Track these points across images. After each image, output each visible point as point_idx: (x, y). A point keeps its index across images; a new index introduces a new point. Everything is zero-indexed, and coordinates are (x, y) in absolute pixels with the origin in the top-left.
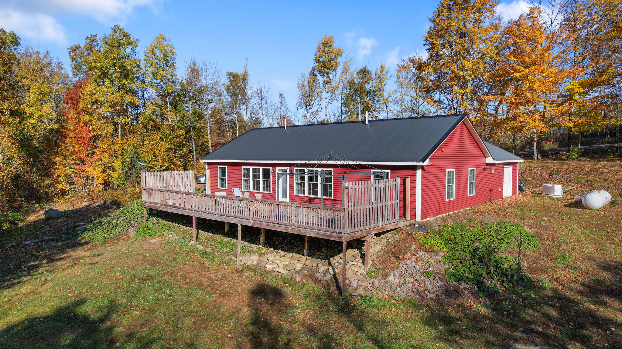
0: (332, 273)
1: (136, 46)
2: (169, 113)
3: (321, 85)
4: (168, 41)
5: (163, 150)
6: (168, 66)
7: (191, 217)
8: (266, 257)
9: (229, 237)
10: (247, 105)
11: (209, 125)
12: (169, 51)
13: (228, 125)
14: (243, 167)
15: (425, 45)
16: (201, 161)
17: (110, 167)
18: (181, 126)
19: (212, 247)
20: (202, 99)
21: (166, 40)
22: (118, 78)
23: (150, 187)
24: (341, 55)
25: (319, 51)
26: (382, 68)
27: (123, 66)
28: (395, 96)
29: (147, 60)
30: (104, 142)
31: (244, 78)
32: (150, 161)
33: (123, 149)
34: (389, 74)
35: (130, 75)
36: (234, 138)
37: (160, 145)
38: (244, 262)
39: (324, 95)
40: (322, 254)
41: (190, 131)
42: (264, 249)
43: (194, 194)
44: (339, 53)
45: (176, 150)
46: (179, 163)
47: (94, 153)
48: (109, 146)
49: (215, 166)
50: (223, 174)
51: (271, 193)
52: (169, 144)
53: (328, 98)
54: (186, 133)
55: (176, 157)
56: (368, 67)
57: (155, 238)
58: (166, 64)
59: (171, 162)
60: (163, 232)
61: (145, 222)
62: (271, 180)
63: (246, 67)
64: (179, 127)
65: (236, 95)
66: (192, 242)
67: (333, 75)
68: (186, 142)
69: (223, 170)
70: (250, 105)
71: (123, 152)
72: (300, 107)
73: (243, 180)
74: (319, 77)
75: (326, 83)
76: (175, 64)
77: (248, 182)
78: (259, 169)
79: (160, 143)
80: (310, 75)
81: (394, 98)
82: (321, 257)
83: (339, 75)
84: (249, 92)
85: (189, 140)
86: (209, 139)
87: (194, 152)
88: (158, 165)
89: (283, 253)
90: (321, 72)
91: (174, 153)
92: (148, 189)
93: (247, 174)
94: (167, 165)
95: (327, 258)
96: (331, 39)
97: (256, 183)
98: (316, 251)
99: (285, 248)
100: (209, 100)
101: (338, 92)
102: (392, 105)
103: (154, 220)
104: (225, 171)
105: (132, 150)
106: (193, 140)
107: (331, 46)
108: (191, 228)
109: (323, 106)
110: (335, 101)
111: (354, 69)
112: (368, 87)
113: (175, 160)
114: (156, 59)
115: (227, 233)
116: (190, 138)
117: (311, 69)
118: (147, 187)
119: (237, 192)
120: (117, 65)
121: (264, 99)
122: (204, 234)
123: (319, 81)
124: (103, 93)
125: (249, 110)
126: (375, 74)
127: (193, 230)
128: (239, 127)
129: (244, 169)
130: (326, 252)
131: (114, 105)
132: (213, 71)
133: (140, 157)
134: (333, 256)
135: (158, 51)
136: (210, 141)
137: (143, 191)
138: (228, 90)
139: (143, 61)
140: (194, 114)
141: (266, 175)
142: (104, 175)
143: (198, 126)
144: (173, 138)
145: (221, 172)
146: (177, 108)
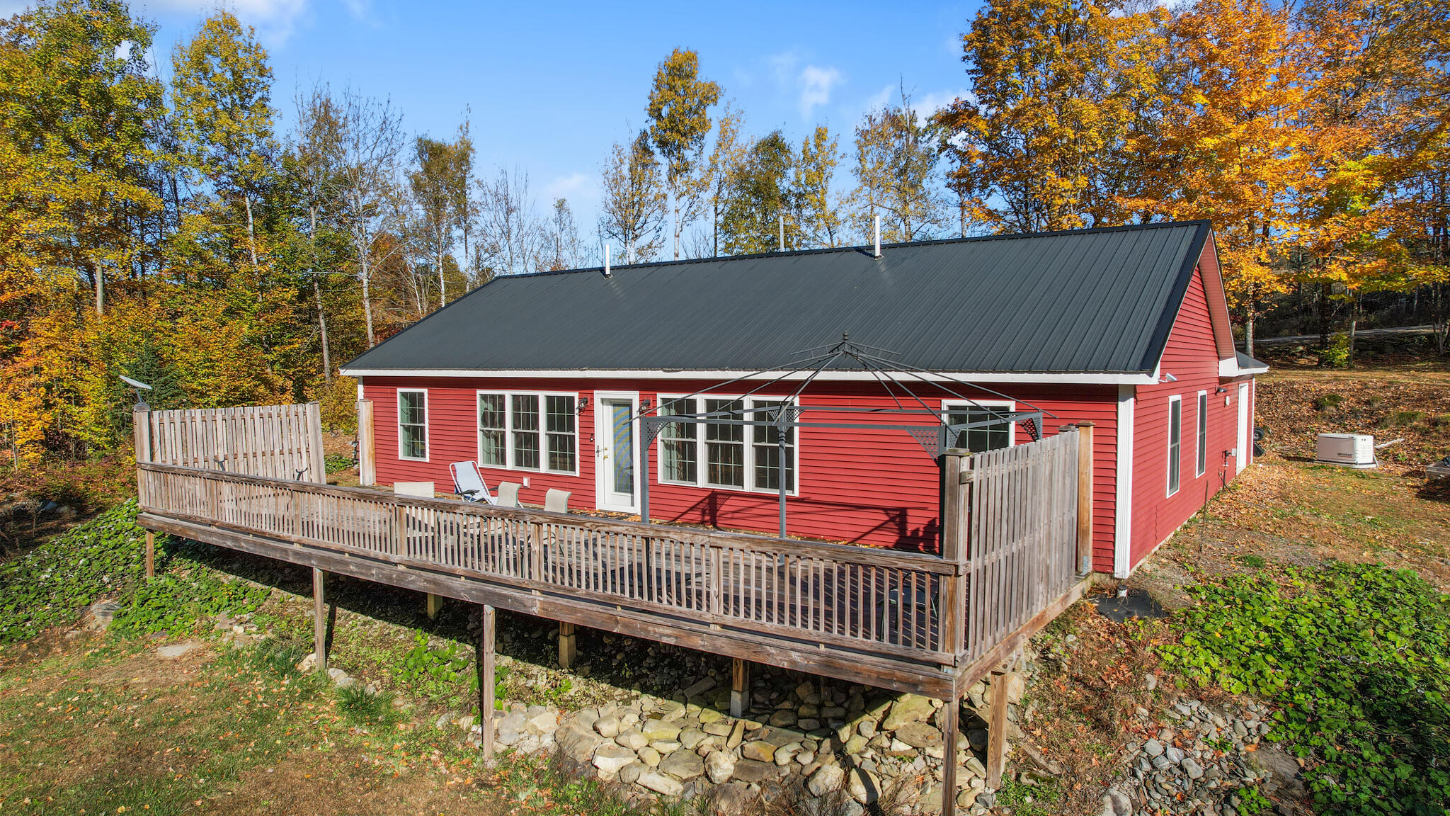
0: (864, 798)
1: (146, 43)
2: (251, 238)
3: (664, 177)
4: (246, 34)
5: (234, 343)
6: (246, 108)
7: (309, 571)
8: (587, 719)
9: (444, 633)
10: (467, 230)
11: (365, 273)
12: (249, 64)
13: (418, 279)
14: (479, 392)
15: (965, 58)
16: (344, 373)
17: (69, 391)
18: (287, 276)
19: (387, 675)
20: (345, 204)
21: (240, 34)
22: (90, 131)
23: (169, 463)
24: (715, 102)
25: (658, 88)
26: (820, 135)
27: (104, 97)
28: (855, 207)
29: (181, 85)
30: (47, 320)
31: (463, 158)
32: (196, 374)
33: (109, 339)
34: (840, 151)
35: (130, 126)
36: (437, 311)
37: (225, 329)
38: (506, 739)
39: (671, 203)
40: (803, 711)
41: (312, 293)
42: (575, 685)
43: (317, 490)
44: (710, 95)
45: (272, 345)
46: (281, 382)
47: (18, 351)
48: (65, 329)
49: (388, 389)
50: (415, 414)
51: (577, 474)
52: (251, 328)
53: (683, 212)
54: (301, 298)
55: (274, 362)
56: (783, 135)
57: (180, 641)
58: (242, 99)
59: (257, 377)
60: (210, 615)
61: (149, 578)
62: (577, 434)
63: (464, 128)
64: (280, 281)
65: (438, 203)
66: (313, 657)
67: (693, 153)
68: (303, 321)
69: (415, 401)
70: (475, 227)
71: (109, 349)
72: (607, 235)
73: (480, 435)
74: (659, 157)
75: (678, 172)
76: (268, 103)
77: (500, 439)
78: (535, 399)
79: (224, 324)
80: (635, 150)
81: (851, 212)
82: (802, 724)
83: (709, 150)
84: (474, 195)
85: (310, 317)
86: (368, 312)
87: (325, 348)
88: (218, 387)
89: (649, 702)
90: (663, 144)
91: (267, 351)
92: (157, 470)
93: (493, 415)
94: (246, 384)
95: (827, 730)
96: (691, 58)
97: (527, 443)
98: (774, 696)
99: (656, 681)
100: (365, 207)
101: (708, 196)
102: (847, 231)
103: (184, 570)
104: (422, 404)
105: (137, 344)
106: (321, 316)
107: (690, 76)
108: (308, 600)
109: (668, 231)
110: (701, 217)
111: (750, 135)
112: (785, 184)
113: (269, 370)
114: (210, 85)
115: (436, 621)
116: (314, 311)
117: (636, 135)
118: (158, 461)
119: (467, 476)
120: (82, 92)
121: (514, 214)
122: (353, 623)
123: (659, 167)
124: (42, 175)
125: (474, 240)
126: (804, 152)
127: (315, 609)
128: (447, 286)
129: (484, 397)
130: (812, 700)
131: (76, 210)
132: (375, 123)
133: (163, 363)
134: (844, 721)
135: (217, 61)
136: (369, 318)
137: (141, 474)
138: (417, 187)
139: (170, 89)
140: (322, 242)
141: (561, 419)
142: (47, 417)
143: (335, 277)
144: (264, 311)
145: (407, 407)
146: (276, 227)
